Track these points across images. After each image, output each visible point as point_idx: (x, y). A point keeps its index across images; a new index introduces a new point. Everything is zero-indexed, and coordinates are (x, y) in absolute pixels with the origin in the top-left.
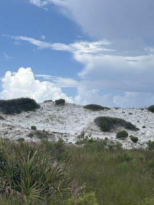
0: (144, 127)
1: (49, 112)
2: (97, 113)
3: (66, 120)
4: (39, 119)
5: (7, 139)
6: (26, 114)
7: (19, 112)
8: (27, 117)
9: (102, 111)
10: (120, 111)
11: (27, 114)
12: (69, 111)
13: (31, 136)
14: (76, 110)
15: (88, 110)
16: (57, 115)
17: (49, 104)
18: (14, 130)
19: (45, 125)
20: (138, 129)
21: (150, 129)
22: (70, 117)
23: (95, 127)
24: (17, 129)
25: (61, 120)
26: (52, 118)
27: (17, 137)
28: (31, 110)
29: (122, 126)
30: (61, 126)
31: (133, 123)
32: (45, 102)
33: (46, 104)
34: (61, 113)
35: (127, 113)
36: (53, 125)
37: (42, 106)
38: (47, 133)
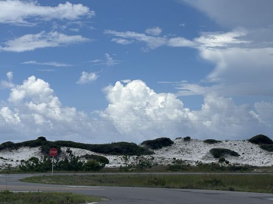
0: (243, 154)
1: (180, 146)
2: (212, 145)
3: (191, 151)
4: (174, 151)
5: (162, 165)
6: (164, 148)
7: (161, 148)
8: (166, 150)
9: (216, 144)
10: (228, 143)
11: (166, 148)
12: (193, 145)
13: (173, 163)
14: (198, 144)
15: (206, 144)
16: (186, 148)
17: (180, 140)
18: (164, 160)
19: (178, 155)
20: (239, 155)
21: (247, 155)
22: (194, 149)
23: (210, 155)
24: (167, 160)
25: (188, 152)
26: (182, 150)
27: (167, 164)
28: (168, 146)
29: (228, 153)
30: (189, 155)
31: (236, 151)
32: (176, 139)
33: (177, 140)
34: (188, 147)
35: (233, 144)
36: (183, 155)
37: (175, 142)
38: (181, 160)
